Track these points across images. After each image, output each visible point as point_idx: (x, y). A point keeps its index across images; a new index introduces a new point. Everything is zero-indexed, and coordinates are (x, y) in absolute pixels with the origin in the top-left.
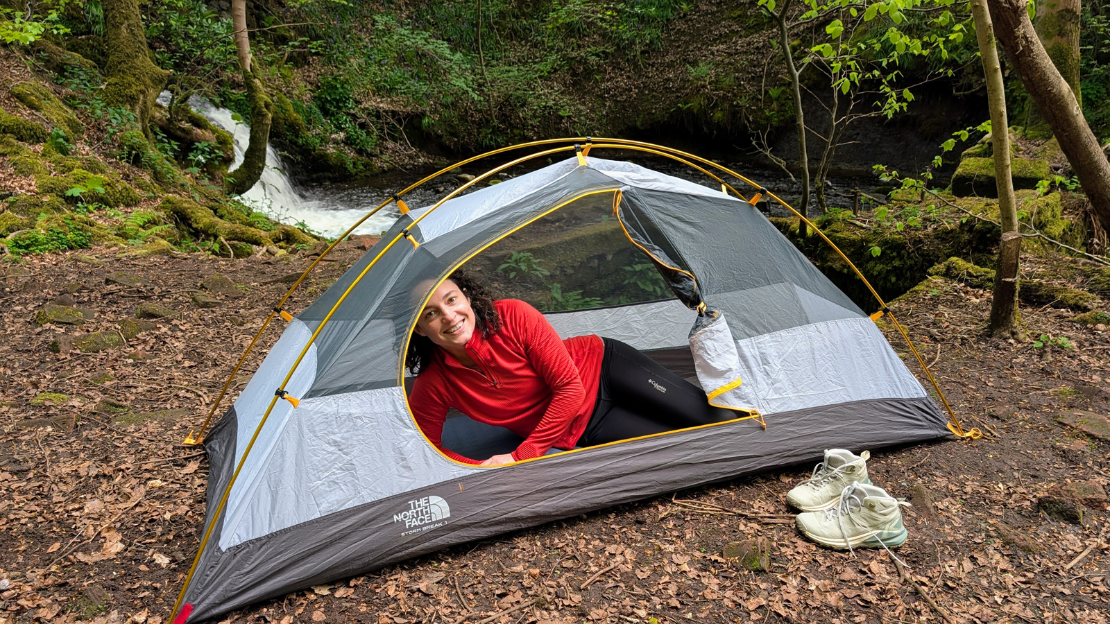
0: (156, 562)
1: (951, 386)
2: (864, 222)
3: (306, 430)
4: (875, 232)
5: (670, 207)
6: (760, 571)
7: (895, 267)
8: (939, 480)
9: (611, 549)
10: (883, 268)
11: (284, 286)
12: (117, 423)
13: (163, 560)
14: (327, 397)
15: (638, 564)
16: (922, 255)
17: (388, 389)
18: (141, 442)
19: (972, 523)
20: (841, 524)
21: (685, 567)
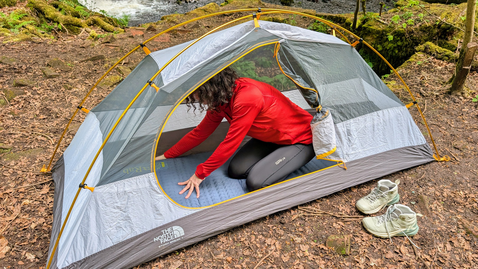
0: (28, 258)
1: (433, 127)
2: (385, 20)
3: (100, 203)
4: (390, 26)
5: (307, 51)
6: (345, 255)
7: (398, 46)
8: (430, 188)
9: (268, 241)
10: (392, 46)
11: (91, 63)
12: (5, 160)
13: (31, 257)
14: (110, 184)
15: (283, 251)
16: (413, 40)
17: (146, 175)
18: (19, 172)
19: (449, 219)
20: (386, 226)
21: (307, 253)
